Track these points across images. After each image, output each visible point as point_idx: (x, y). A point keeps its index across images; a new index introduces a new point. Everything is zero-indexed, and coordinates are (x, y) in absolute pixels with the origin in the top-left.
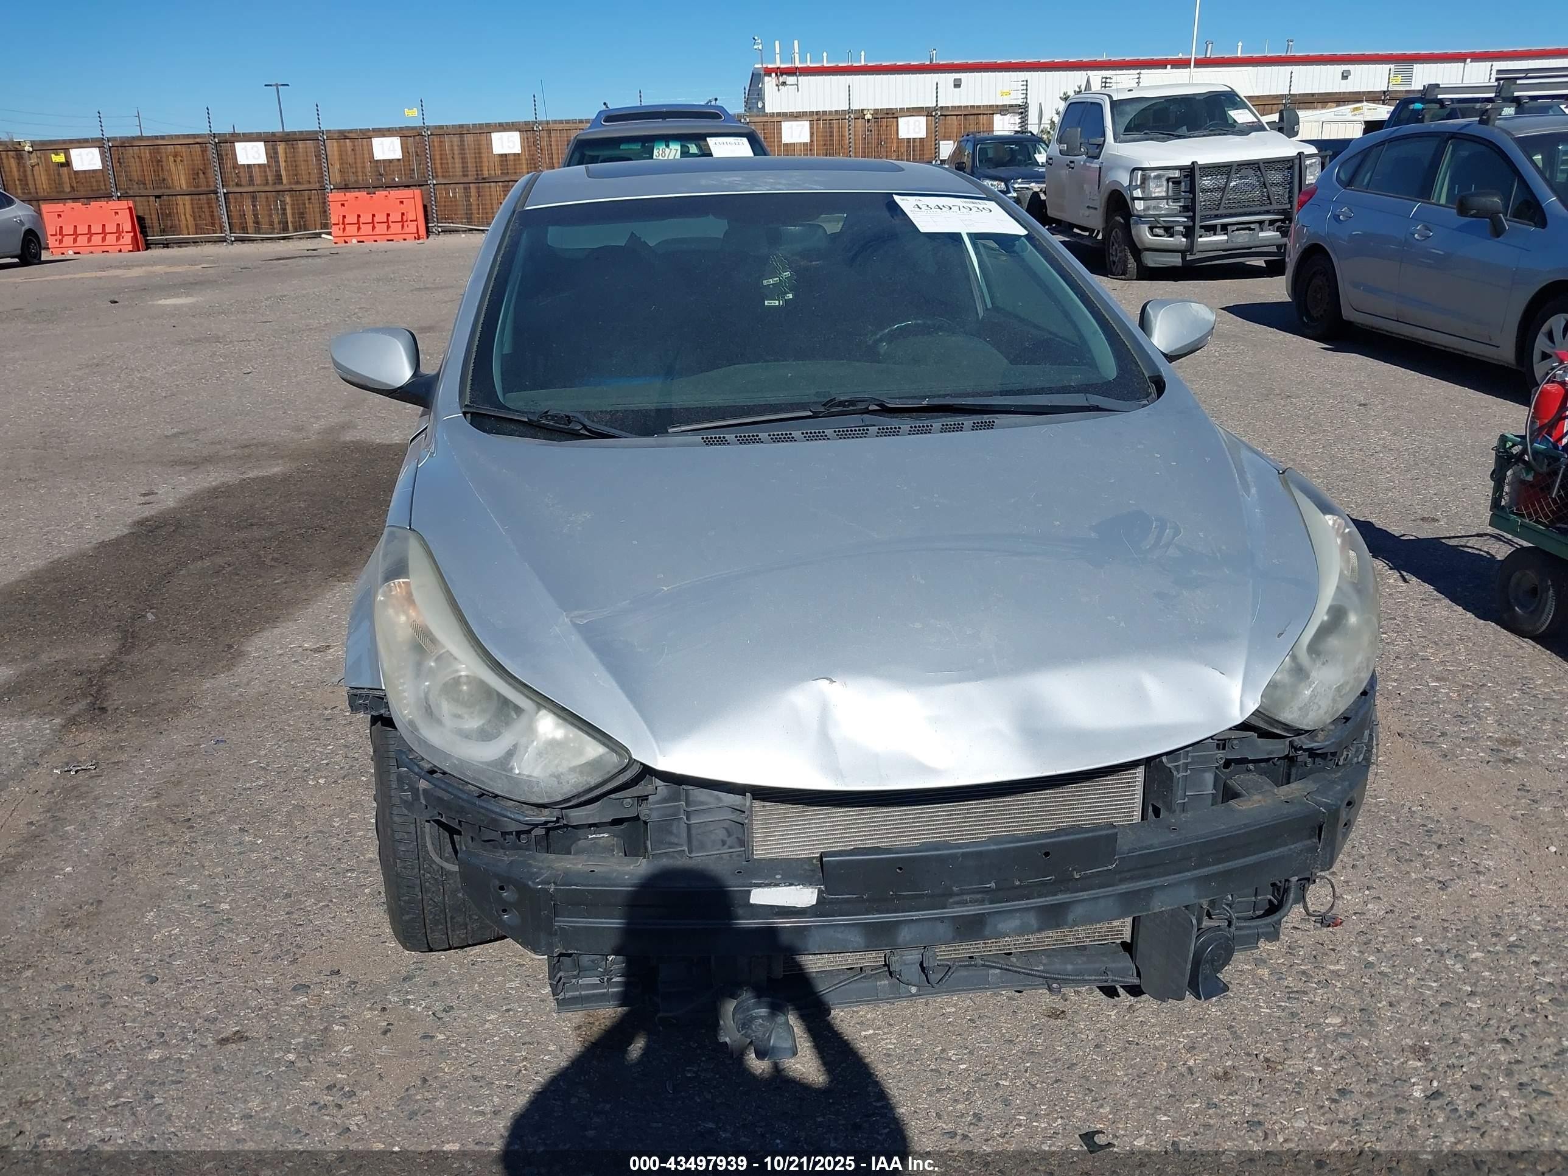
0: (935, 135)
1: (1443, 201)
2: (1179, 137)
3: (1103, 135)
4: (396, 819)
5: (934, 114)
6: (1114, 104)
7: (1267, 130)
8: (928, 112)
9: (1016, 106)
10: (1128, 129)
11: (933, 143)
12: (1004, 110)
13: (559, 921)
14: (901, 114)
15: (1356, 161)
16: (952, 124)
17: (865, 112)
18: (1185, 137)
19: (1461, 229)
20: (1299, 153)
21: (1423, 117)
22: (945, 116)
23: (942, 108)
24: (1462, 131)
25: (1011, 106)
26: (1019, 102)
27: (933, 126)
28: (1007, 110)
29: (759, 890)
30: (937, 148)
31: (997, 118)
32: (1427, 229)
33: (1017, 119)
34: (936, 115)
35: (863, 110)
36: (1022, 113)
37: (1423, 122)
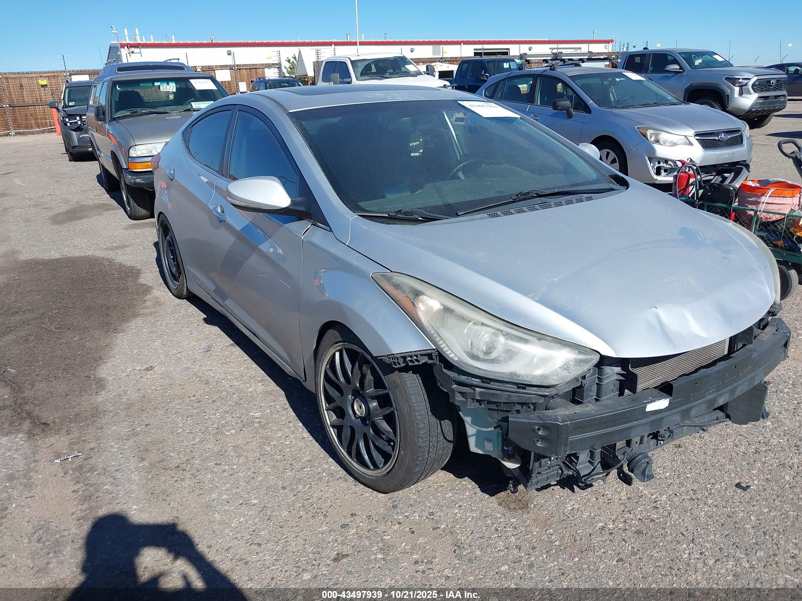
0: (236, 79)
1: (539, 104)
2: (387, 78)
3: (350, 77)
4: (419, 417)
5: (234, 68)
6: (353, 62)
7: (422, 74)
8: (231, 68)
9: (275, 64)
10: (362, 74)
11: (235, 84)
12: (269, 66)
13: (570, 439)
14: (216, 68)
15: (493, 88)
16: (244, 74)
17: (197, 68)
18: (389, 78)
19: (553, 115)
20: (444, 85)
21: (522, 67)
22: (240, 69)
23: (237, 65)
24: (543, 74)
25: (273, 64)
26: (277, 62)
27: (234, 75)
28: (271, 66)
29: (650, 404)
30: (237, 86)
31: (266, 70)
32: (535, 116)
33: (276, 70)
34: (235, 69)
35: (195, 67)
36: (278, 68)
37: (522, 70)
